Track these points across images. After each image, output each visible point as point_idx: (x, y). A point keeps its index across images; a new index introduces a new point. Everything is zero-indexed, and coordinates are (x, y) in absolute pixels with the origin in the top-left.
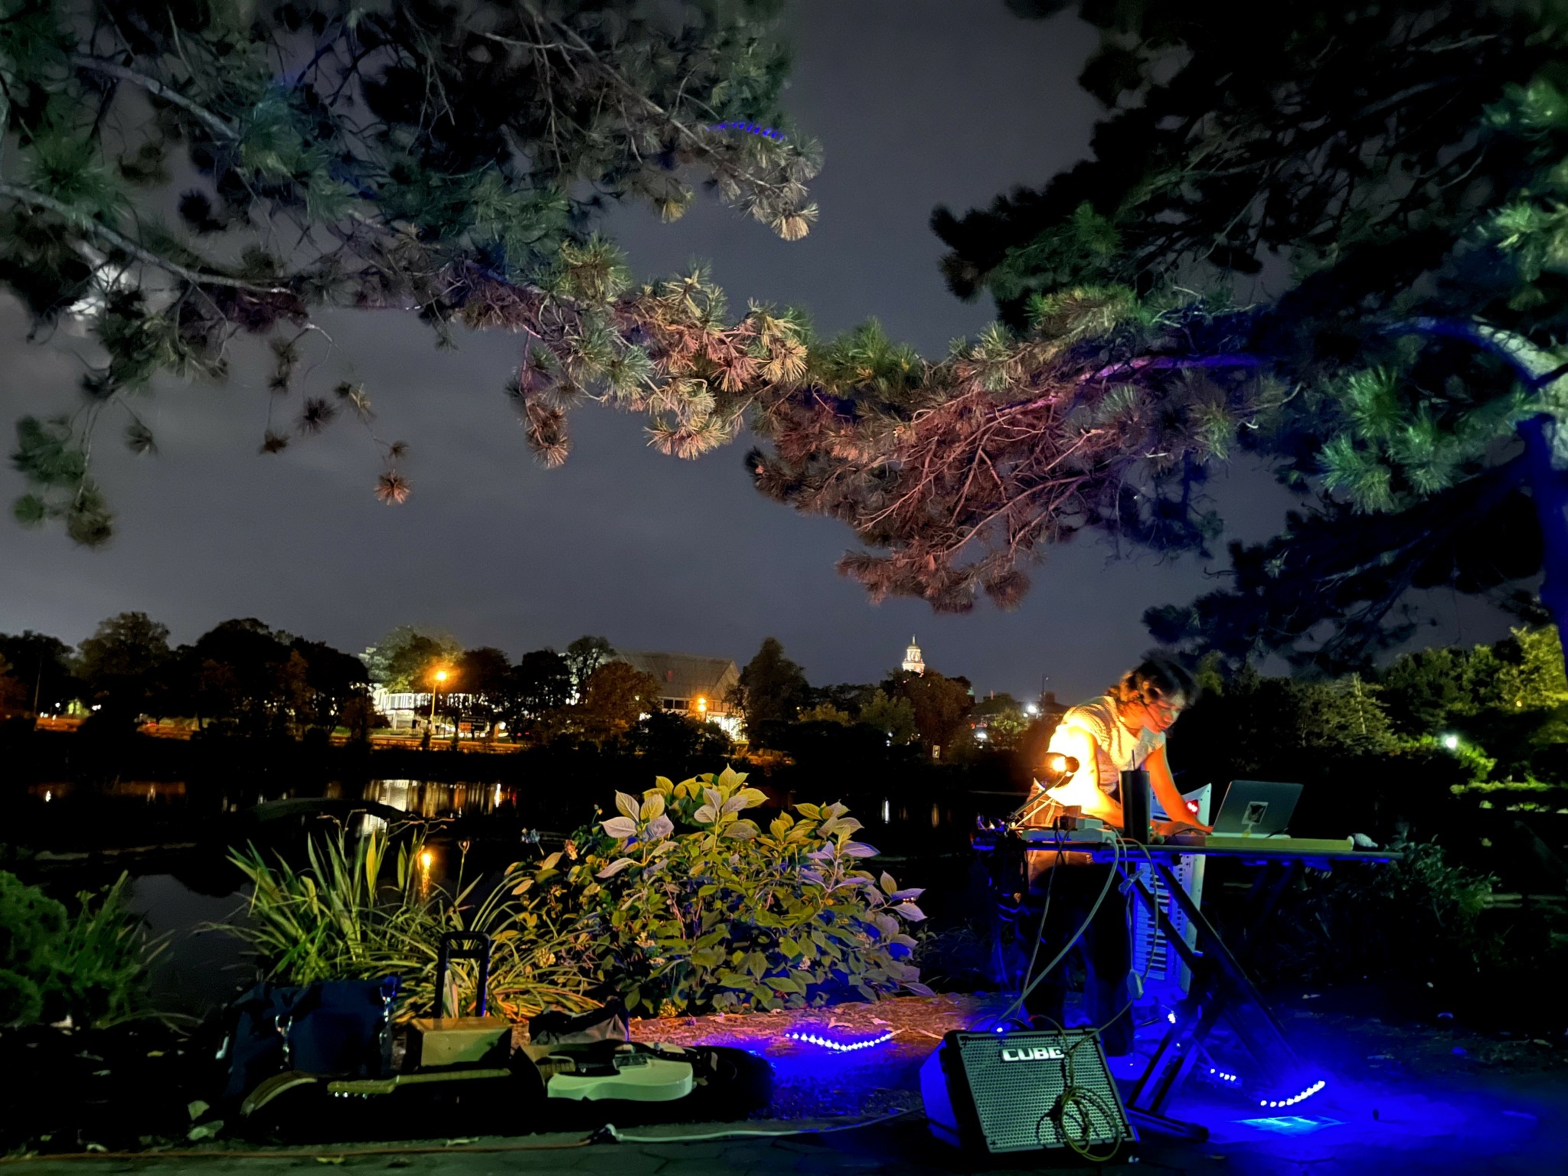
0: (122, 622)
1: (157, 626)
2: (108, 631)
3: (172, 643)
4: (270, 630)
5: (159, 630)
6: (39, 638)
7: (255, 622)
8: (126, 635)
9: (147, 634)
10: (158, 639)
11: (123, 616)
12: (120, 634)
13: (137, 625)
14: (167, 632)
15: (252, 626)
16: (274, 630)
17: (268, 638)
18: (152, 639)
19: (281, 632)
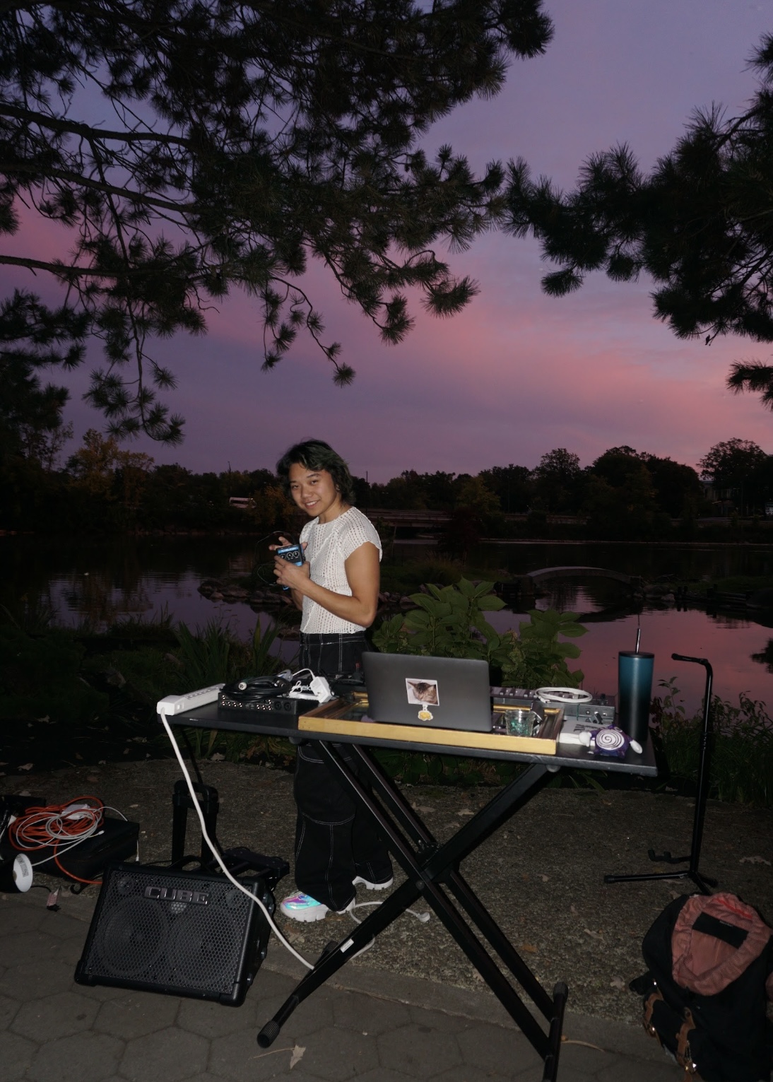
0: (554, 455)
1: (572, 456)
2: (547, 461)
3: (582, 465)
4: (637, 453)
5: (574, 458)
6: (517, 468)
7: (627, 449)
8: (556, 463)
9: (567, 461)
10: (574, 464)
11: (554, 452)
12: (554, 462)
13: (561, 456)
14: (578, 459)
15: (626, 451)
16: (639, 452)
17: (636, 458)
18: (571, 464)
19: (643, 453)
